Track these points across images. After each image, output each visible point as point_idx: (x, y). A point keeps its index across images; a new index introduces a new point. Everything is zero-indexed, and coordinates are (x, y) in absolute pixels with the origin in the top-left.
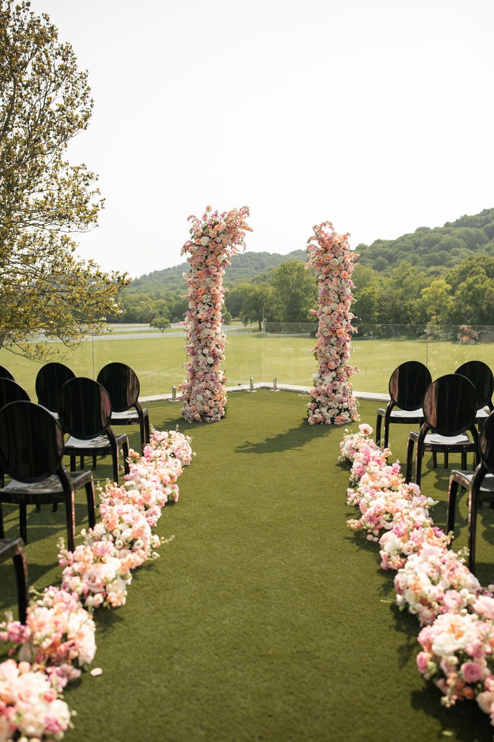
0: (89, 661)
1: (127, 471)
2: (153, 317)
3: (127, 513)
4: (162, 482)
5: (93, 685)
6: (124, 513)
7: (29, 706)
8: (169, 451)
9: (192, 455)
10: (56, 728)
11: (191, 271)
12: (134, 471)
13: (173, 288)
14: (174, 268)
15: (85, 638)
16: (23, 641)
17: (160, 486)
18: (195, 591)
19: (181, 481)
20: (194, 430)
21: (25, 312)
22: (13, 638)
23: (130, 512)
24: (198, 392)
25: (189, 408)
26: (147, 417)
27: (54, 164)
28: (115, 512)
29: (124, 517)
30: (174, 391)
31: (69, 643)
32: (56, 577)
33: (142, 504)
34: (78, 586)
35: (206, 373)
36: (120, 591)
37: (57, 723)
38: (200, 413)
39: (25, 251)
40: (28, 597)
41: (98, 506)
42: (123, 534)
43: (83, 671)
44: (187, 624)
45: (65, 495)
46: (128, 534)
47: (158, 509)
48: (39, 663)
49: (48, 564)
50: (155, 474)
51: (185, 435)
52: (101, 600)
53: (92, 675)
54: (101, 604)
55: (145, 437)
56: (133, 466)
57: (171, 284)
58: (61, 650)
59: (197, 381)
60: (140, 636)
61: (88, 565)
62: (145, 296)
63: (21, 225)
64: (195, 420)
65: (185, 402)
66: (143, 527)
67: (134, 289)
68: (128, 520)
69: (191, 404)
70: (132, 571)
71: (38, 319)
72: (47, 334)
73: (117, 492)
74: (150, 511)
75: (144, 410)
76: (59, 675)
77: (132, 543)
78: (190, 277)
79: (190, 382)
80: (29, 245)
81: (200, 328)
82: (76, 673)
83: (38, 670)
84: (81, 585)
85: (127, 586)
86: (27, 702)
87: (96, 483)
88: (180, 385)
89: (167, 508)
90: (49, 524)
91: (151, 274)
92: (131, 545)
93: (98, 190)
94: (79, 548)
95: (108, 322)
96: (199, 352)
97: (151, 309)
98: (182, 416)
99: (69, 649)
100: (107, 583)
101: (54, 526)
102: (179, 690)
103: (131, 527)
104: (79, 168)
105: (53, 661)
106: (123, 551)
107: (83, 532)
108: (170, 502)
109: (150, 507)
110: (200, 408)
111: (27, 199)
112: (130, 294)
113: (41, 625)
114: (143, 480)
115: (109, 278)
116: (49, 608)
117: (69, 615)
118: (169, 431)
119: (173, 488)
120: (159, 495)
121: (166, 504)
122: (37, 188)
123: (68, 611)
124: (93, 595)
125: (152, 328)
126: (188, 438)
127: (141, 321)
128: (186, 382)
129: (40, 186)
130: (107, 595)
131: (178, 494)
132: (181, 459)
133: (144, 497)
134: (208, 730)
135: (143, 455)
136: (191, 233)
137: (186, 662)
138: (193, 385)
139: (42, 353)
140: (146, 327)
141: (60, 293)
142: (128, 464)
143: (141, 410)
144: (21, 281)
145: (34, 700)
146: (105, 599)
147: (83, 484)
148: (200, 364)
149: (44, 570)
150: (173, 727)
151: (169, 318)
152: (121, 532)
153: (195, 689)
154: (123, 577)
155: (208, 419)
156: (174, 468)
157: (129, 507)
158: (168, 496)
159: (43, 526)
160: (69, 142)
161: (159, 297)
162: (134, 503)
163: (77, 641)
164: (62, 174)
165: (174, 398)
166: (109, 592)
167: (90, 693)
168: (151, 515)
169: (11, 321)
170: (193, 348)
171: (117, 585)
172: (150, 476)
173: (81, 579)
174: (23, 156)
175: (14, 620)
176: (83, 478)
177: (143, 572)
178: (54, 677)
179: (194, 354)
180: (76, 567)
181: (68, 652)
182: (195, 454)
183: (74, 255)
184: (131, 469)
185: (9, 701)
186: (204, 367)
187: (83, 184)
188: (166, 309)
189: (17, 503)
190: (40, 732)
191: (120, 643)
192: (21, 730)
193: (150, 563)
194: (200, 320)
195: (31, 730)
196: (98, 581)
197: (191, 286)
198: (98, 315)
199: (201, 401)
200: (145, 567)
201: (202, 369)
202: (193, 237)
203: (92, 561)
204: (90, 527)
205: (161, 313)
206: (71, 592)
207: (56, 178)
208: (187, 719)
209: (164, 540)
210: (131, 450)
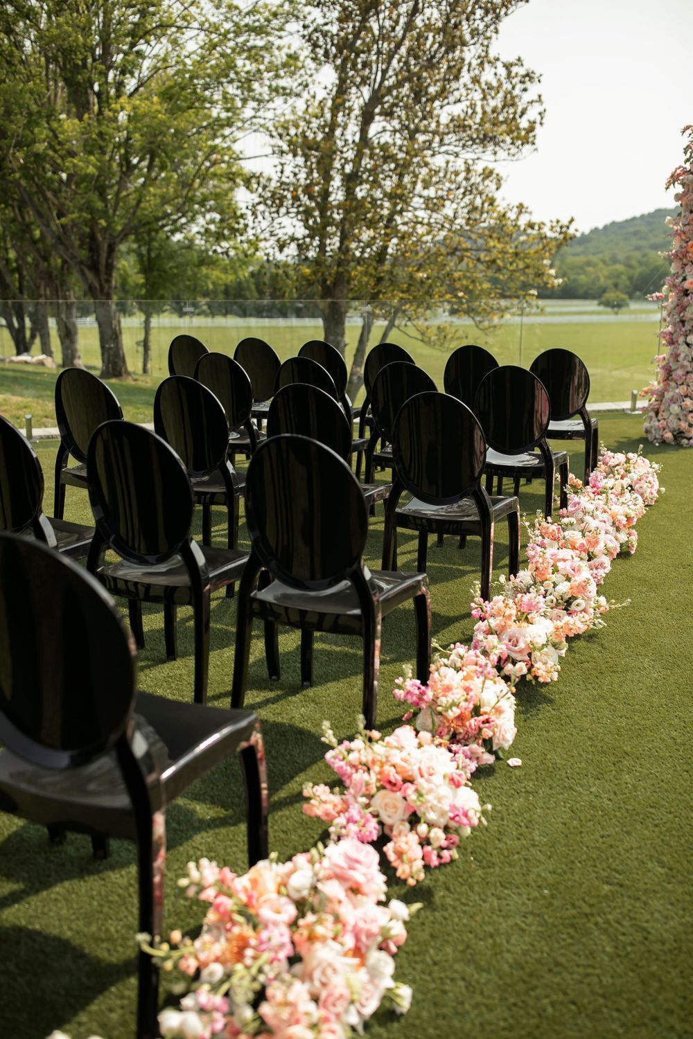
0: (506, 746)
1: (564, 504)
2: (604, 290)
3: (564, 560)
4: (614, 523)
5: (510, 778)
6: (559, 560)
7: (432, 786)
8: (626, 482)
9: (659, 492)
10: (464, 820)
11: (679, 215)
12: (575, 504)
13: (638, 248)
14: (642, 217)
15: (503, 716)
16: (423, 706)
17: (611, 529)
18: (656, 680)
19: (642, 525)
20: (661, 456)
21: (428, 278)
22: (411, 699)
23: (569, 559)
24: (673, 400)
25: (657, 423)
26: (596, 430)
27: (479, 61)
28: (548, 556)
29: (560, 565)
30: (634, 398)
31: (482, 718)
32: (463, 633)
33: (584, 551)
34: (494, 647)
35: (688, 373)
36: (551, 663)
37: (466, 815)
38: (672, 432)
39: (431, 192)
40: (430, 651)
41: (525, 546)
42: (557, 588)
43: (498, 758)
44: (643, 722)
45: (482, 527)
46: (564, 588)
47: (606, 561)
48: (441, 737)
49: (452, 614)
50: (605, 512)
51: (651, 462)
52: (525, 671)
53: (508, 765)
54: (523, 677)
55: (591, 460)
56: (573, 498)
57: (635, 242)
58: (470, 725)
59: (673, 384)
60: (575, 727)
61: (509, 622)
62: (594, 259)
63: (429, 153)
64: (664, 442)
65: (652, 414)
66: (587, 582)
67: (578, 249)
68: (565, 569)
69: (660, 417)
70: (568, 639)
71: (443, 289)
72: (453, 312)
73: (551, 530)
74: (595, 562)
75: (593, 420)
76: (466, 757)
77: (569, 602)
78: (676, 224)
79: (662, 385)
80: (437, 183)
81: (685, 304)
82: (489, 759)
83: (440, 745)
84: (499, 647)
85: (560, 657)
86: (428, 781)
87: (522, 516)
88: (646, 389)
89: (620, 561)
90: (454, 564)
91: (605, 227)
92: (567, 604)
93: (540, 96)
94: (498, 599)
95: (539, 297)
96: (681, 340)
97: (602, 280)
98: (645, 435)
99: (482, 726)
100: (534, 649)
101: (461, 568)
102: (629, 807)
103: (568, 579)
104: (511, 65)
105: (459, 737)
106: (556, 611)
107: (502, 579)
108: (624, 554)
109: (595, 556)
110: (674, 424)
111: (438, 116)
112: (573, 256)
113: (448, 689)
114: (588, 518)
115: (546, 231)
116: (458, 670)
117: (484, 682)
118: (627, 453)
119: (630, 534)
120: (609, 541)
121: (619, 555)
122: (452, 99)
123: (482, 678)
124: (514, 663)
125: (601, 308)
126: (656, 466)
127: (585, 296)
128: (655, 384)
129: (457, 94)
130: (532, 666)
131: (635, 544)
132: (642, 495)
133: (589, 542)
134: (671, 869)
135: (586, 483)
136: (685, 153)
137: (640, 772)
138: (665, 389)
139: (445, 337)
140: (592, 305)
141: (474, 253)
142: (566, 494)
143: (589, 421)
144: (423, 235)
145: (438, 779)
146: (529, 670)
147: (505, 515)
148: (681, 358)
149: (448, 621)
150: (619, 854)
151: (627, 293)
152: (555, 585)
153: (652, 810)
154: (555, 646)
155: (685, 441)
156: (634, 507)
157: (566, 553)
158: (621, 545)
159: (447, 566)
160: (501, 26)
161: (614, 260)
162: (574, 548)
163: (493, 718)
164: (488, 76)
165: (634, 409)
166: (536, 662)
167: (506, 787)
168: (597, 568)
169: (407, 291)
170: (671, 334)
171: (546, 654)
172: (598, 513)
173: (500, 639)
174: (436, 52)
175: (413, 678)
176: (506, 505)
177: (582, 643)
178: (460, 756)
179: (672, 342)
180: (493, 622)
181: (480, 729)
182: (663, 489)
183: (498, 195)
184: (569, 502)
185: (406, 775)
186: (686, 363)
187: (519, 87)
188: (624, 281)
189: (416, 529)
190: (443, 822)
191: (548, 731)
192: (419, 813)
193: (592, 632)
194: (687, 290)
195: (432, 816)
196: (522, 645)
197: (677, 237)
198: (525, 286)
199: (677, 415)
200: (584, 638)
201: (683, 367)
202: (687, 160)
203: (514, 618)
204: (510, 573)
205: (616, 286)
206: (485, 653)
207: (478, 82)
208: (640, 848)
209: (614, 604)
210: (571, 476)
